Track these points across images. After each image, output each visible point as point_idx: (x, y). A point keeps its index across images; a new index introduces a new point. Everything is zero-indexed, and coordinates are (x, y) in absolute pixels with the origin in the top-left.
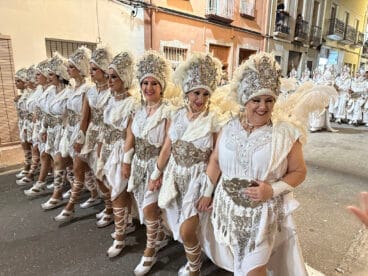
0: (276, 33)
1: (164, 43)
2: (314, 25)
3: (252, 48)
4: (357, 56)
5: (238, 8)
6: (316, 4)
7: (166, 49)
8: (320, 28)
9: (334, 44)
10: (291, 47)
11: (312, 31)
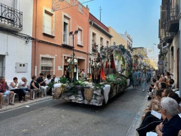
1: (41, 56)
3: (83, 58)
6: (107, 42)
7: (43, 58)
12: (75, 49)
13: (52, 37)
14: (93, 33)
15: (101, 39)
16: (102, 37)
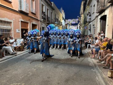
0: (42, 20)
2: (51, 19)
4: (61, 28)
5: (30, 10)
6: (51, 13)
8: (53, 20)
9: (56, 25)
10: (47, 25)
11: (51, 21)
12: (29, 15)
13: (10, 2)
14: (42, 4)
15: (48, 10)
16: (48, 9)
